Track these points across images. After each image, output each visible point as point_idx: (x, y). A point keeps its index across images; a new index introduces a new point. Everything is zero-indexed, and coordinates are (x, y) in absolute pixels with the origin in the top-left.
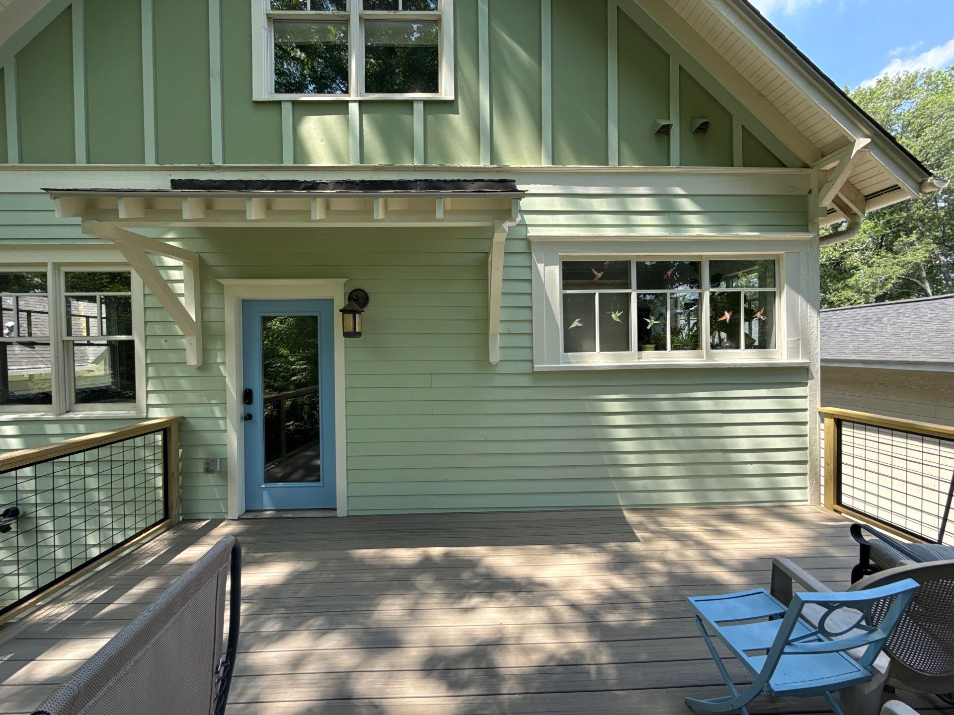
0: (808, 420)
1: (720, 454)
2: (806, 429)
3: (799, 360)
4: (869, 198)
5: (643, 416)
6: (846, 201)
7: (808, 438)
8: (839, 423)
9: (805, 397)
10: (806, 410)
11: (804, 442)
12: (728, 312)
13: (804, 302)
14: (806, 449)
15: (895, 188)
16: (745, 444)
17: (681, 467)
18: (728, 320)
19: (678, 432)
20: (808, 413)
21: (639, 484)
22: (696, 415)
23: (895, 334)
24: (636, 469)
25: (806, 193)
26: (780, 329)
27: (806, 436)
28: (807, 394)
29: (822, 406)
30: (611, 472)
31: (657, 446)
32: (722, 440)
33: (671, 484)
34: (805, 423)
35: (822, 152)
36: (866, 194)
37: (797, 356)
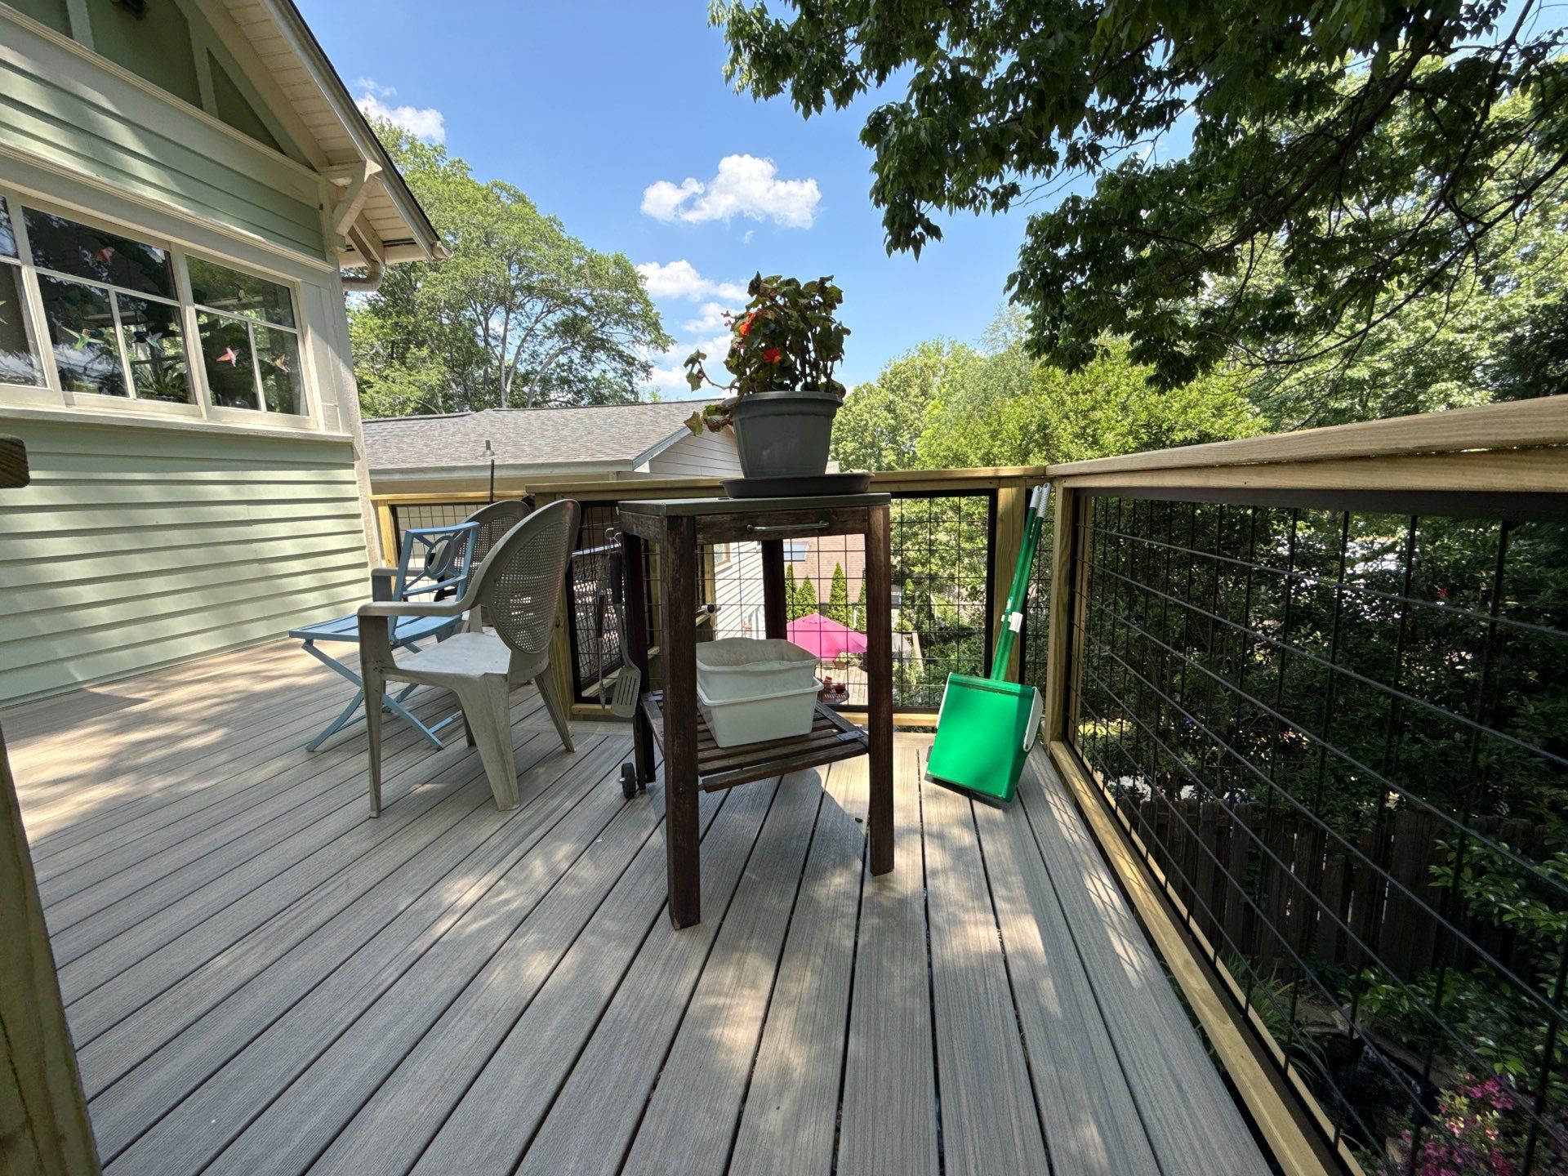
0: (361, 511)
1: (256, 565)
2: (360, 523)
3: (341, 433)
4: (388, 244)
5: (99, 513)
6: (364, 239)
7: (364, 535)
8: (393, 509)
9: (354, 483)
10: (356, 499)
11: (361, 540)
12: (232, 350)
13: (336, 357)
14: (363, 548)
15: (410, 242)
16: (289, 548)
17: (193, 594)
18: (234, 362)
19: (178, 537)
20: (359, 503)
21: (115, 636)
22: (206, 509)
23: (427, 445)
24: (102, 610)
25: (317, 206)
26: (311, 389)
27: (361, 531)
28: (355, 478)
29: (374, 493)
30: (43, 625)
31: (140, 563)
32: (254, 545)
33: (180, 625)
34: (357, 516)
35: (328, 159)
36: (385, 239)
37: (337, 429)
